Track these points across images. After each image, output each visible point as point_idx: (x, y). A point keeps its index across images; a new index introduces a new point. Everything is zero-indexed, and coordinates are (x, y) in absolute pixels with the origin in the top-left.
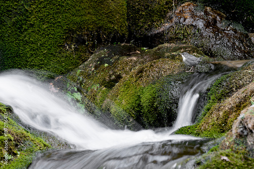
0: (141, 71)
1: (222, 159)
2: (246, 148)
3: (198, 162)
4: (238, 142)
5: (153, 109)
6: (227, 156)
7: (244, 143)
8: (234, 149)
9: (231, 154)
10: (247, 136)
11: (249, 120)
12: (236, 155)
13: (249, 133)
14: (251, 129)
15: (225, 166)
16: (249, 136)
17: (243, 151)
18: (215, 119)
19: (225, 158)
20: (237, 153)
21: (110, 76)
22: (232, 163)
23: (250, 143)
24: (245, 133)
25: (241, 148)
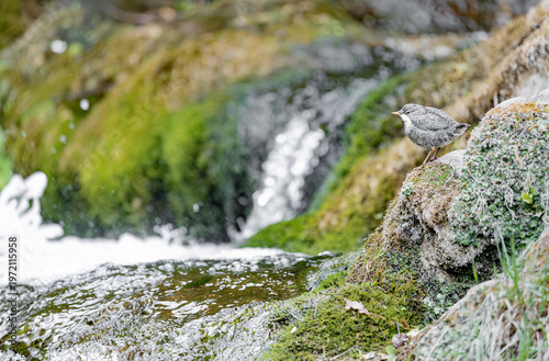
0: (167, 67)
1: (348, 308)
2: (417, 277)
3: (283, 315)
4: (396, 262)
5: (197, 173)
6: (362, 299)
7: (413, 262)
8: (384, 280)
9: (375, 293)
10: (419, 243)
11: (424, 198)
12: (387, 297)
13: (426, 237)
14: (430, 223)
15: (354, 327)
16: (424, 245)
17: (408, 285)
18: (358, 198)
19: (358, 305)
20: (393, 291)
21: (84, 81)
22: (376, 318)
23: (426, 265)
24: (416, 237)
25: (402, 278)
